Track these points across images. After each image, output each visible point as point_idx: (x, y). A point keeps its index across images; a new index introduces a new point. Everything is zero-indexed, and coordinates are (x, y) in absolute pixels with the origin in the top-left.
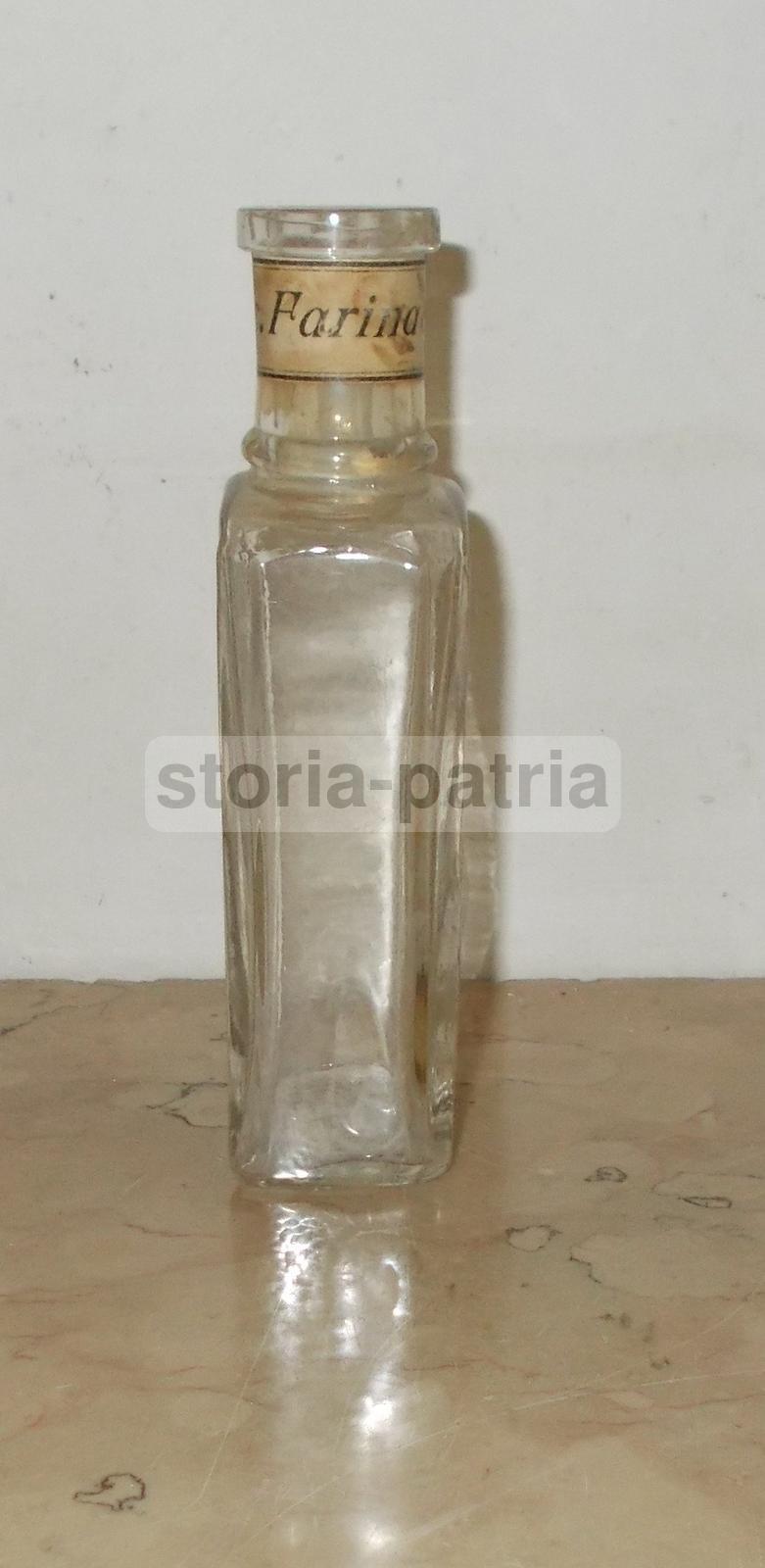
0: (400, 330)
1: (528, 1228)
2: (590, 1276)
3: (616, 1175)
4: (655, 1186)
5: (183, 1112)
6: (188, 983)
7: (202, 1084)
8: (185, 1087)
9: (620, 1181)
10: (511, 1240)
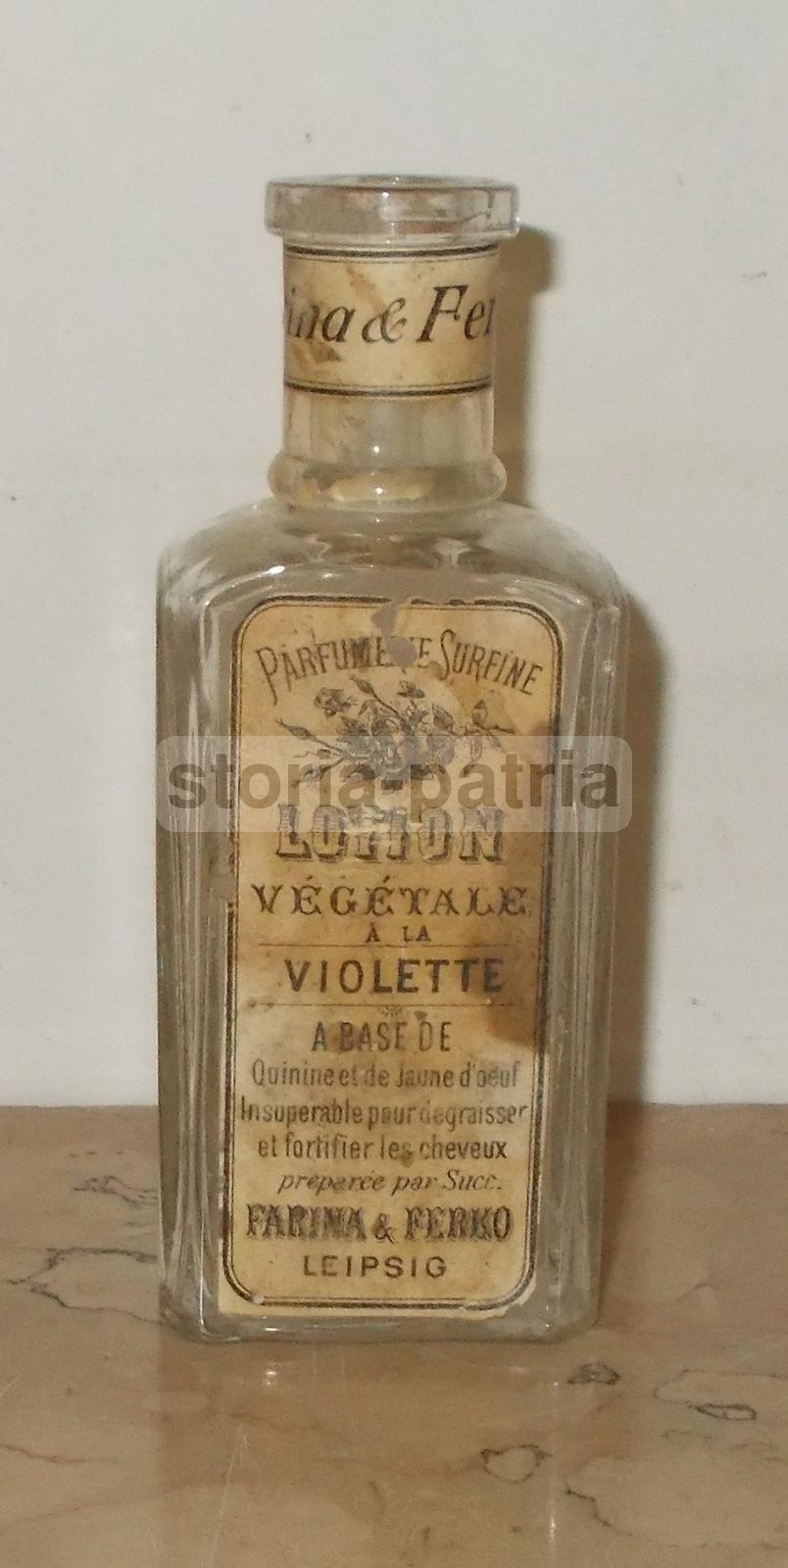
0: (318, 333)
1: (506, 1450)
2: (596, 1516)
3: (606, 1377)
4: (657, 1389)
5: (54, 1289)
6: (36, 1112)
7: (73, 1249)
8: (52, 1255)
9: (611, 1382)
10: (489, 1465)
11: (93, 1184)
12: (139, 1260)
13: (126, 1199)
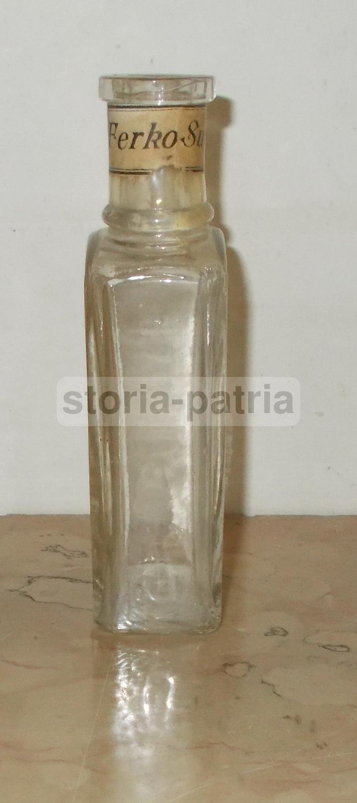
1: (235, 663)
2: (275, 692)
3: (282, 632)
4: (305, 638)
5: (30, 594)
7: (39, 577)
8: (29, 579)
9: (285, 635)
10: (227, 671)
11: (50, 548)
12: (71, 581)
13: (65, 555)
